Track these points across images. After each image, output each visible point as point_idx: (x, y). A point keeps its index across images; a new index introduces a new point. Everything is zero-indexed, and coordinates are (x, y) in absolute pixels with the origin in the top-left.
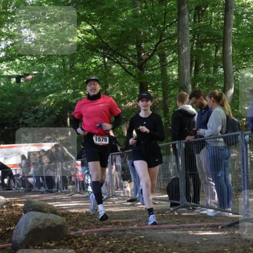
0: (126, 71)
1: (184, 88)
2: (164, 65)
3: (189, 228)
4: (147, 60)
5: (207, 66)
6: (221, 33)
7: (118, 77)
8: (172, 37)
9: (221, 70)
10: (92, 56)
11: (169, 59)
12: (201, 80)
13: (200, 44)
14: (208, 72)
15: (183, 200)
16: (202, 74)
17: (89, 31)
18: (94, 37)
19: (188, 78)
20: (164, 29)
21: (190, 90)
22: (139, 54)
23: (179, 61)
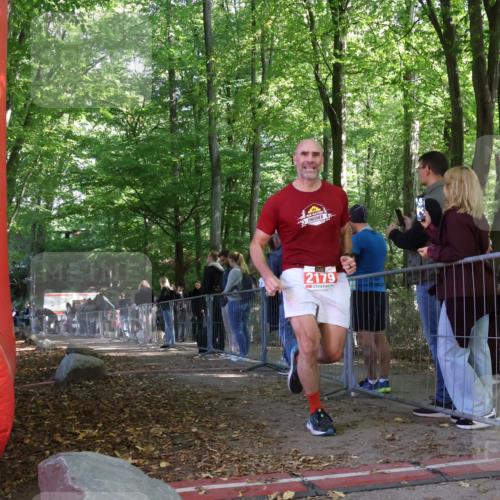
0: (165, 231)
1: (214, 248)
2: (198, 228)
3: (215, 372)
4: (183, 222)
5: (236, 229)
6: (249, 202)
7: (156, 237)
8: (206, 204)
9: (248, 234)
10: (135, 216)
11: (203, 222)
12: (229, 242)
13: (231, 210)
14: (237, 234)
15: (210, 347)
16: (231, 237)
17: (132, 195)
18: (137, 200)
19: (218, 240)
20: (200, 195)
21: (220, 250)
22: (176, 217)
23: (210, 224)
